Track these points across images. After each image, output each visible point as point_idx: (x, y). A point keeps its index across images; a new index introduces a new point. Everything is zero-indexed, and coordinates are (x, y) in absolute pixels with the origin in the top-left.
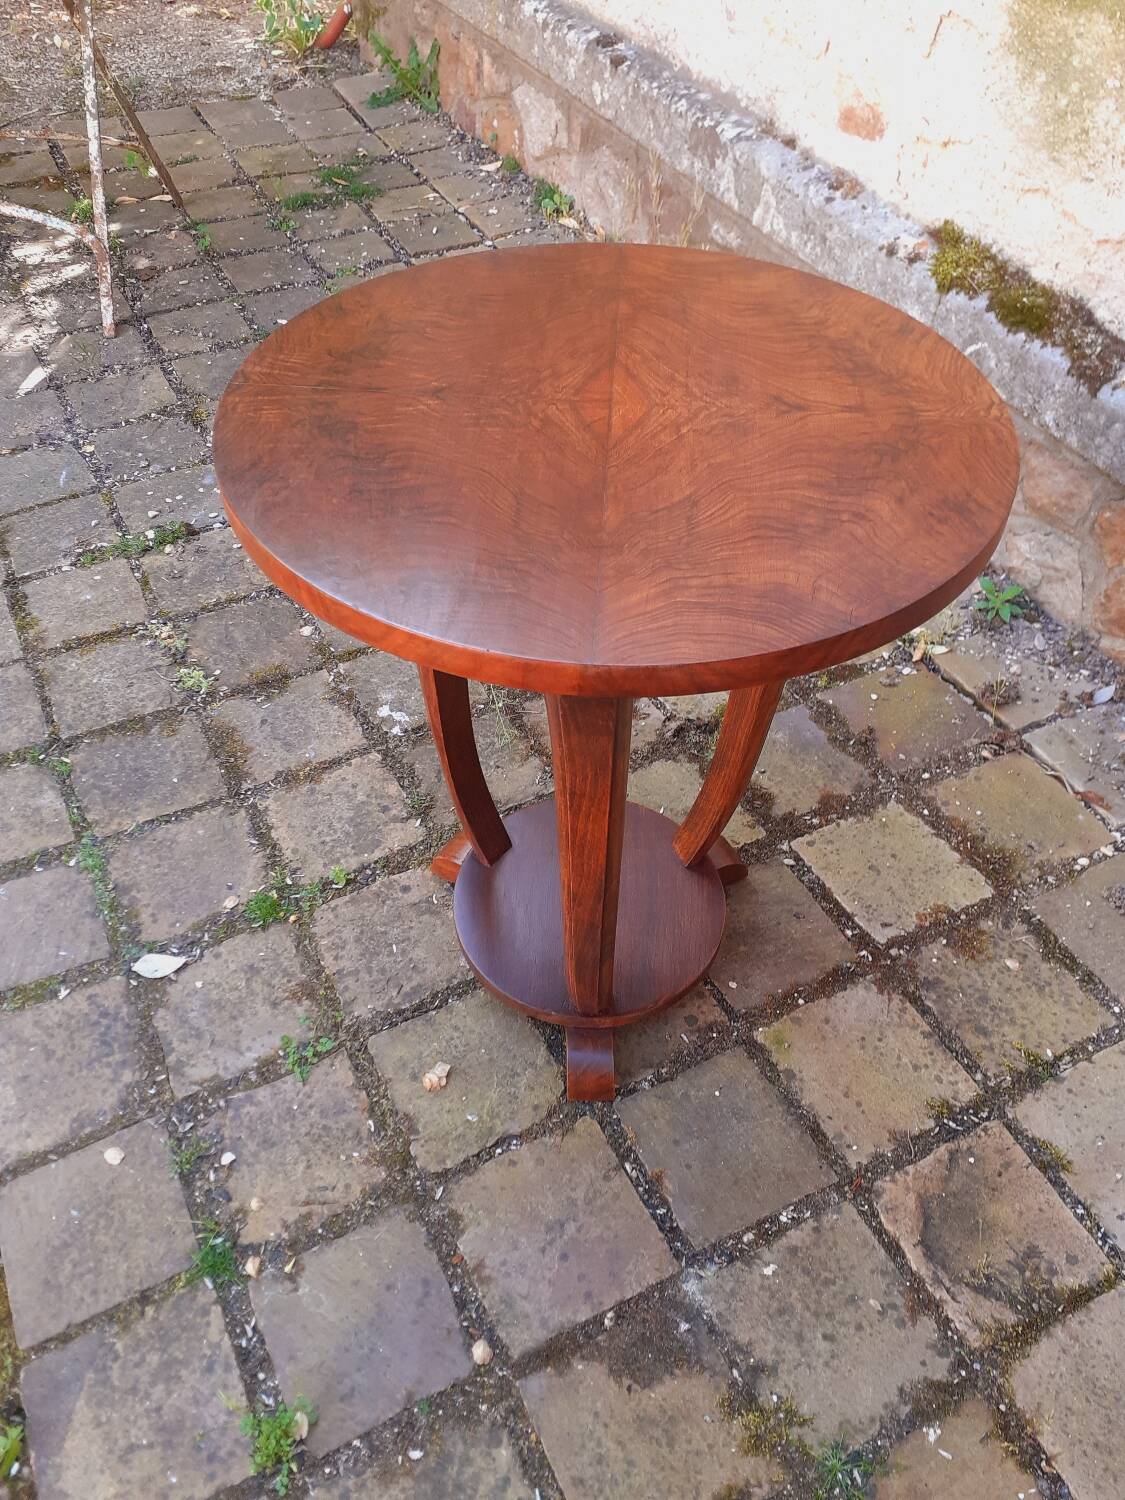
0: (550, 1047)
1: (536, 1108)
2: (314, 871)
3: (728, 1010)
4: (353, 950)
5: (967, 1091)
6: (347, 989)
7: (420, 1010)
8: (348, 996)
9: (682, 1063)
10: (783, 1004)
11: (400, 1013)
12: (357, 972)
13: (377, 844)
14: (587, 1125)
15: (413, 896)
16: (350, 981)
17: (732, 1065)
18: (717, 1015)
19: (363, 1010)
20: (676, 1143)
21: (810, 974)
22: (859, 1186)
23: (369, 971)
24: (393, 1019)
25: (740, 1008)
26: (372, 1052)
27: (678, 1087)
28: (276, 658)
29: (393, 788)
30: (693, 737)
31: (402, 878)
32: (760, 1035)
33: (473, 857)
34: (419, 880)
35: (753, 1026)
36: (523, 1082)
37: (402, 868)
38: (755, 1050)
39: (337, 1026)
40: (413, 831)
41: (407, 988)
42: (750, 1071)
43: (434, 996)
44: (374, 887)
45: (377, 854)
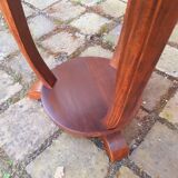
0: (97, 145)
1: (102, 170)
3: (147, 111)
4: (8, 135)
6: (10, 151)
7: (43, 148)
8: (11, 153)
9: (143, 133)
10: (162, 104)
11: (35, 152)
12: (12, 143)
13: (5, 95)
14: (124, 170)
15: (25, 108)
16: (10, 147)
17: (158, 128)
18: (144, 114)
19: (19, 157)
20: (157, 163)
21: (164, 92)
23: (16, 140)
24: (33, 156)
25: (150, 109)
26: (29, 172)
27: (146, 142)
29: (6, 75)
30: (96, 38)
31: (19, 103)
32: (161, 115)
33: (44, 87)
34: (25, 102)
35: (157, 114)
36: (93, 162)
37: (18, 100)
38: (163, 121)
39: (10, 167)
40: (18, 87)
41: (34, 142)
42: (165, 128)
43: (46, 141)
44: (9, 109)
45: (7, 98)
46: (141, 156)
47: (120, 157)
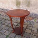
2: (8, 35)
4: (11, 36)
5: (31, 30)
7: (15, 37)
17: (25, 33)
21: (25, 30)
22: (31, 34)
28: (1, 29)
46: (24, 35)
47: (22, 36)
